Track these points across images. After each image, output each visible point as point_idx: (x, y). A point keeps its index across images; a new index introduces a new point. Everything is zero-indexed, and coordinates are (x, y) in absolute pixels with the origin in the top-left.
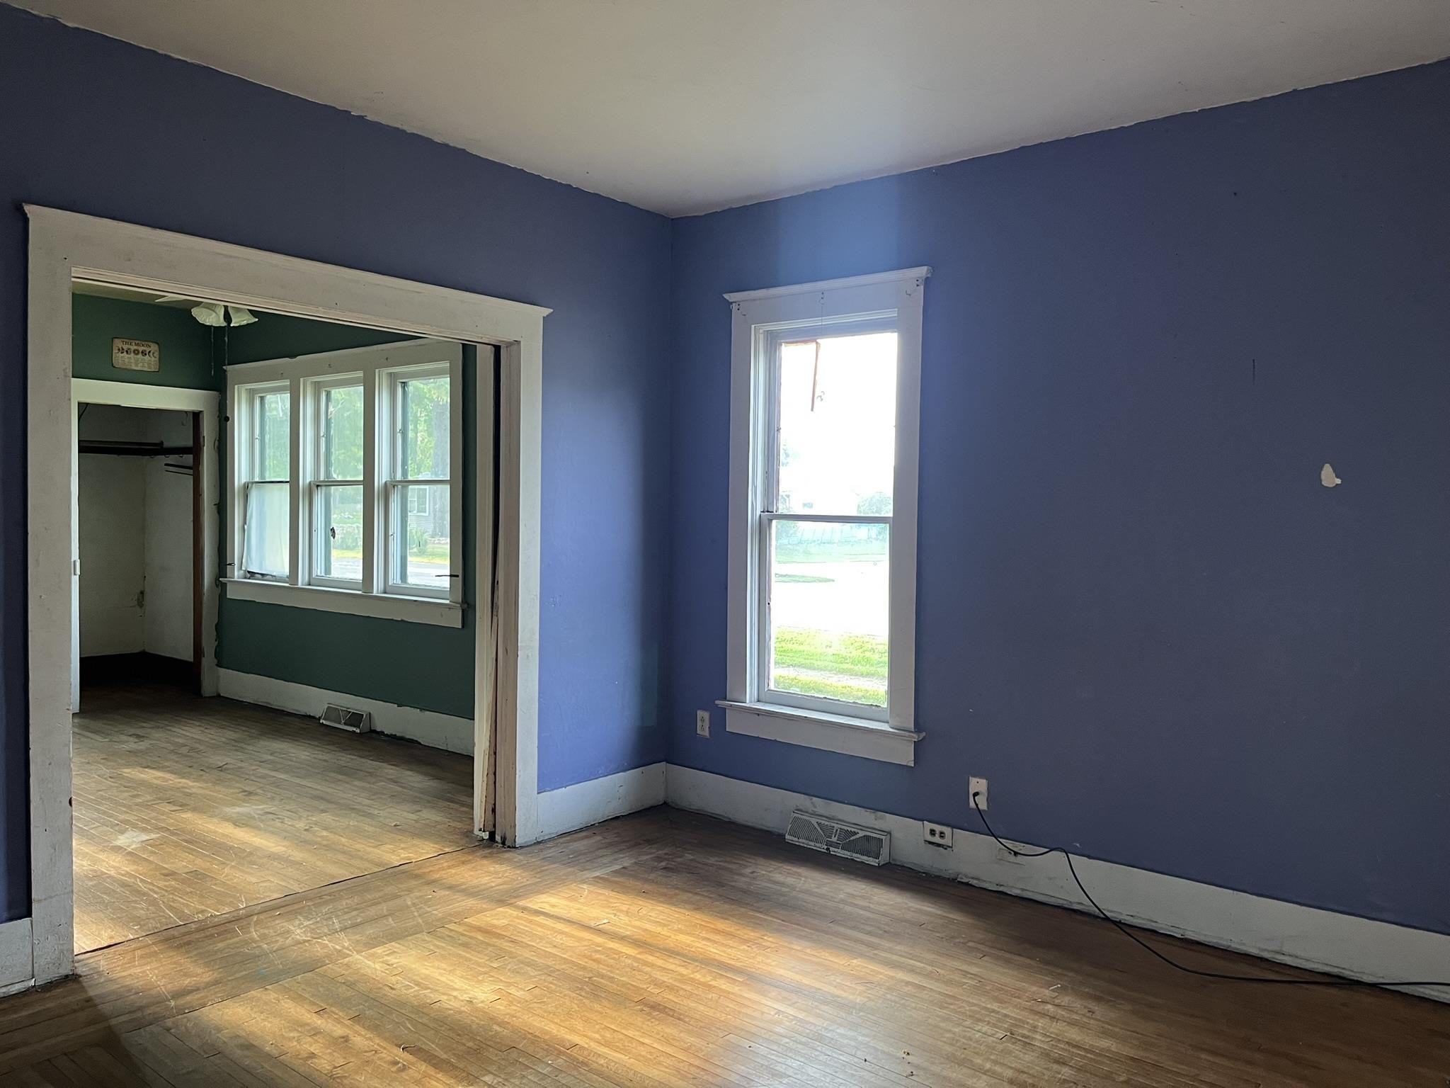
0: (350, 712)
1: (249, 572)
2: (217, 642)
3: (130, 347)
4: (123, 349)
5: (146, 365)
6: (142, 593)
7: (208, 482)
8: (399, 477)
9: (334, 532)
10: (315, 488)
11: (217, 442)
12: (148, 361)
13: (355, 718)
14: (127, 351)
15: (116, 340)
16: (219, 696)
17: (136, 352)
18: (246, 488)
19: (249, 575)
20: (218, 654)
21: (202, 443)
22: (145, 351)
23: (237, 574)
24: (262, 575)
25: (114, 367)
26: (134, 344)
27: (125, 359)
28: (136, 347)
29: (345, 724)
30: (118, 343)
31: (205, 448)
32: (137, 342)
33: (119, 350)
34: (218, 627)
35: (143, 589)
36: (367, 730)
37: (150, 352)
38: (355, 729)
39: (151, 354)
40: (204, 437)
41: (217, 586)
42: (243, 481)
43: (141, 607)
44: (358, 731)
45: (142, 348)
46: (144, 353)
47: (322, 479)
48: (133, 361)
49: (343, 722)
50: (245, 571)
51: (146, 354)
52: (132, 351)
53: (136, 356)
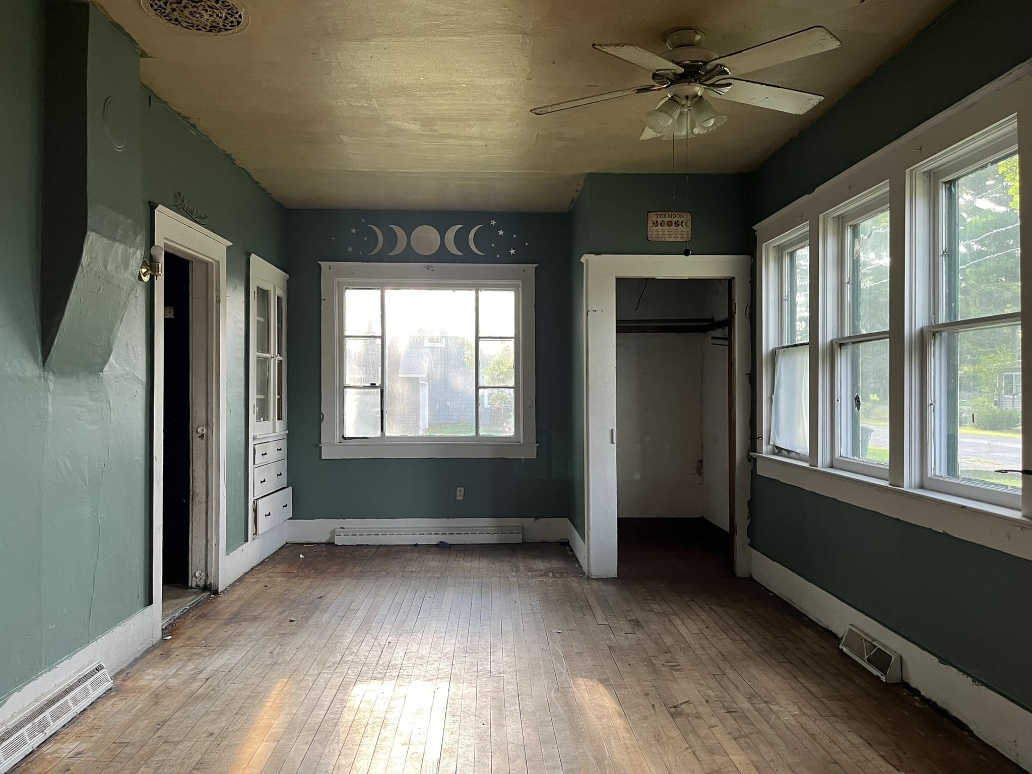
0: (875, 646)
1: (777, 447)
2: (750, 520)
3: (663, 219)
4: (657, 222)
5: (679, 236)
6: (701, 462)
7: (739, 351)
8: (943, 319)
9: (859, 402)
10: (836, 347)
11: (748, 308)
12: (681, 233)
13: (881, 659)
14: (661, 224)
15: (651, 213)
16: (751, 578)
17: (670, 224)
18: (774, 354)
19: (776, 451)
20: (751, 532)
21: (734, 310)
22: (678, 221)
23: (765, 450)
24: (788, 451)
25: (649, 241)
26: (667, 216)
27: (659, 232)
28: (669, 219)
29: (870, 661)
30: (653, 217)
31: (736, 315)
32: (670, 213)
33: (654, 223)
34: (751, 504)
35: (701, 459)
36: (896, 680)
37: (682, 222)
38: (880, 675)
39: (684, 224)
40: (735, 304)
41: (749, 461)
42: (771, 347)
43: (700, 475)
44: (883, 679)
45: (676, 219)
46: (677, 224)
47: (847, 334)
48: (666, 233)
49: (867, 657)
50: (773, 445)
51: (679, 225)
52: (666, 222)
53: (669, 228)
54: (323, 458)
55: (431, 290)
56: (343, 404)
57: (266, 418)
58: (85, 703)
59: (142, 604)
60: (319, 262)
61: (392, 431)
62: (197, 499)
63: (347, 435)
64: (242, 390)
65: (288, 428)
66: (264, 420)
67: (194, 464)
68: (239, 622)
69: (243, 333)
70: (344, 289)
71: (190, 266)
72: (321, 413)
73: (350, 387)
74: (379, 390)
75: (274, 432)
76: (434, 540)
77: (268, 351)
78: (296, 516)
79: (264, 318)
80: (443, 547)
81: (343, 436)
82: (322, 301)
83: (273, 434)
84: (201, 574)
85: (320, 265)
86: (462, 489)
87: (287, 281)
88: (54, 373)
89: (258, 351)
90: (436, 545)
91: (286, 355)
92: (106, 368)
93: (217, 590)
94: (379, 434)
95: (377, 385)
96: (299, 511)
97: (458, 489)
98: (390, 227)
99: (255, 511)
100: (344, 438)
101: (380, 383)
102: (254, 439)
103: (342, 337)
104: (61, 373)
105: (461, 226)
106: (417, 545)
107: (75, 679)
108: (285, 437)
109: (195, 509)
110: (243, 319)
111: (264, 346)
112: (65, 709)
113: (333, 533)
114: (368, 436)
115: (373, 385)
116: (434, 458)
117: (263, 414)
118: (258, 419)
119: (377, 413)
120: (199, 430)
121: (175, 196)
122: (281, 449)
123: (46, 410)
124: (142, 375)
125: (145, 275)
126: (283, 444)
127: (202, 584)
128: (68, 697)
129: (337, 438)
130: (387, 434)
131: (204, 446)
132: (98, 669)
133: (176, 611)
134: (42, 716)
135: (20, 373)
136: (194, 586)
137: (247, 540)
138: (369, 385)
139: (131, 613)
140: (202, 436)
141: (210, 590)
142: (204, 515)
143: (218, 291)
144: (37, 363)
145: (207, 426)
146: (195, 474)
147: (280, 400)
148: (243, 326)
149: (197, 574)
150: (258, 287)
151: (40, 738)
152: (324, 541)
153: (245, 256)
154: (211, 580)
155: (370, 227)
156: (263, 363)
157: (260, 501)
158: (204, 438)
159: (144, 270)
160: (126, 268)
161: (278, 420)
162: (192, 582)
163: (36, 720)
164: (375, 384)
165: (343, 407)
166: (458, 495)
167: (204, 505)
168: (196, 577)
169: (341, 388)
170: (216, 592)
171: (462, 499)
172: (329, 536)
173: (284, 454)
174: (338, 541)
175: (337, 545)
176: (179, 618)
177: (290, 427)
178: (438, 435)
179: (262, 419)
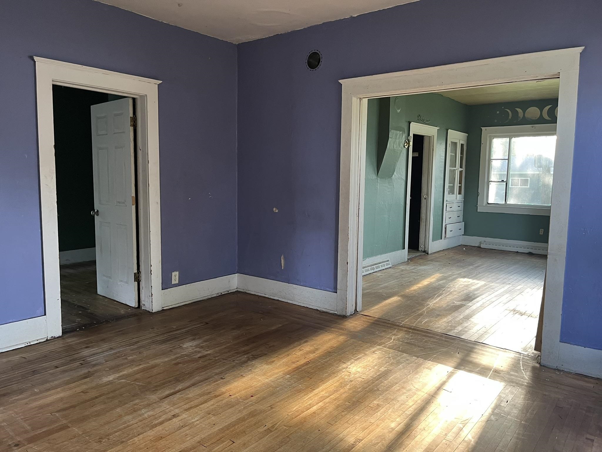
54: (478, 211)
55: (535, 136)
56: (489, 188)
57: (453, 193)
58: (384, 268)
59: (402, 248)
60: (481, 128)
61: (511, 201)
62: (423, 221)
63: (489, 202)
64: (442, 182)
65: (464, 198)
66: (452, 194)
67: (422, 209)
68: (432, 261)
69: (444, 161)
70: (492, 138)
71: (424, 137)
72: (478, 192)
73: (492, 181)
74: (505, 183)
75: (456, 199)
76: (527, 251)
77: (455, 167)
78: (465, 234)
79: (454, 153)
80: (530, 254)
81: (487, 203)
82: (482, 144)
83: (456, 200)
84: (423, 247)
85: (482, 129)
86: (543, 230)
87: (467, 137)
88: (380, 178)
89: (450, 167)
90: (527, 253)
91: (465, 168)
92: (393, 176)
93: (428, 253)
94: (504, 202)
95: (504, 181)
96: (467, 232)
97: (541, 229)
98: (516, 109)
99: (446, 228)
100: (488, 204)
101: (506, 180)
102: (447, 201)
103: (490, 160)
104: (381, 178)
105: (551, 106)
106: (517, 252)
107: (381, 261)
108: (463, 202)
109: (422, 224)
110: (444, 155)
111: (453, 164)
112: (378, 267)
113: (480, 243)
114: (499, 203)
115: (503, 181)
116: (529, 215)
117: (452, 192)
118: (449, 193)
119: (504, 193)
120: (424, 196)
121: (418, 117)
122: (460, 206)
123: (377, 188)
124: (404, 177)
125: (406, 146)
126: (462, 205)
127: (423, 250)
128: (380, 265)
129: (485, 203)
130: (508, 203)
131: (426, 202)
132: (388, 261)
133: (413, 255)
134: (373, 266)
135: (372, 178)
136: (420, 250)
137: (441, 239)
138: (501, 181)
139: (398, 250)
140: (425, 199)
141: (426, 252)
142: (425, 226)
143: (433, 146)
144: (376, 175)
145: (427, 195)
146: (422, 212)
147: (460, 187)
148: (444, 158)
149: (422, 247)
150: (451, 142)
151: (372, 271)
152: (477, 246)
153: (445, 131)
154: (426, 249)
155: (506, 110)
156: (453, 172)
157: (447, 225)
158: (426, 199)
159: (406, 144)
160: (399, 146)
161: (459, 194)
162: (420, 249)
163: (372, 267)
164: (504, 180)
165: (488, 190)
166: (540, 232)
167: (425, 223)
168: (421, 248)
169: (488, 182)
170: (428, 254)
171: (542, 234)
172: (479, 244)
173: (461, 208)
174: (482, 246)
175: (482, 248)
176: (414, 257)
177: (465, 197)
178: (533, 204)
179: (451, 194)
